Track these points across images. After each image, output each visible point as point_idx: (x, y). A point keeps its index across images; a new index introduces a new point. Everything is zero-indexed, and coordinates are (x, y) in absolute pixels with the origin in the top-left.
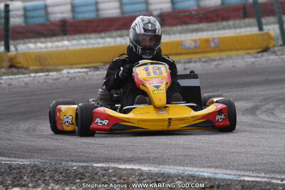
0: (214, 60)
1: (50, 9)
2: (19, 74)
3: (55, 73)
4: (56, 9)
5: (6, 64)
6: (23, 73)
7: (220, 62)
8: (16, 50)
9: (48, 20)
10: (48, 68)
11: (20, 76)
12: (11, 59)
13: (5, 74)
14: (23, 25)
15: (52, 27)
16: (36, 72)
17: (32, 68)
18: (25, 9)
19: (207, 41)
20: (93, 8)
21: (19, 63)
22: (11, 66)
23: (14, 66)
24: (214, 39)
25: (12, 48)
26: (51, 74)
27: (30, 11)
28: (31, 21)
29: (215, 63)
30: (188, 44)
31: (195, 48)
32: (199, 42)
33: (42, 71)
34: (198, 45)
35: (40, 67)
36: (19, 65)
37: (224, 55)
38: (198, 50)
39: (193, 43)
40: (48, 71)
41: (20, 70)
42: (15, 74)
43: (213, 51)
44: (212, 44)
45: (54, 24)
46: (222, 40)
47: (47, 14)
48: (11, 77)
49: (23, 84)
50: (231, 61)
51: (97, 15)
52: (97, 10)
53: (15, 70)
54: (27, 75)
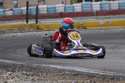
0: (110, 29)
1: (56, 8)
2: (39, 31)
3: (52, 32)
4: (59, 8)
5: (36, 28)
6: (41, 31)
7: (112, 30)
8: (40, 23)
9: (56, 12)
10: (50, 29)
11: (40, 32)
12: (37, 26)
13: (34, 31)
14: (46, 14)
15: (57, 15)
16: (46, 31)
17: (45, 29)
18: (48, 8)
19: (108, 22)
20: (72, 8)
21: (40, 27)
22: (37, 29)
23: (38, 28)
24: (111, 21)
25: (38, 22)
26: (51, 32)
27: (49, 9)
28: (50, 12)
29: (109, 30)
30: (101, 23)
31: (104, 24)
32: (105, 22)
33: (48, 31)
34: (105, 23)
35: (48, 29)
36: (40, 28)
37: (114, 27)
38: (105, 25)
39: (103, 23)
40: (50, 31)
41: (40, 30)
42: (38, 31)
43: (110, 26)
44: (110, 23)
45: (58, 13)
46: (113, 22)
47: (55, 10)
48: (36, 32)
49: (39, 35)
50: (115, 29)
51: (73, 11)
52: (73, 9)
53: (38, 30)
54: (42, 32)
